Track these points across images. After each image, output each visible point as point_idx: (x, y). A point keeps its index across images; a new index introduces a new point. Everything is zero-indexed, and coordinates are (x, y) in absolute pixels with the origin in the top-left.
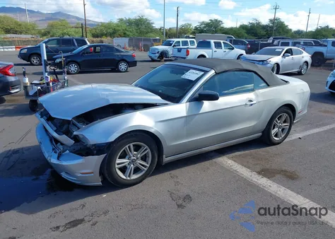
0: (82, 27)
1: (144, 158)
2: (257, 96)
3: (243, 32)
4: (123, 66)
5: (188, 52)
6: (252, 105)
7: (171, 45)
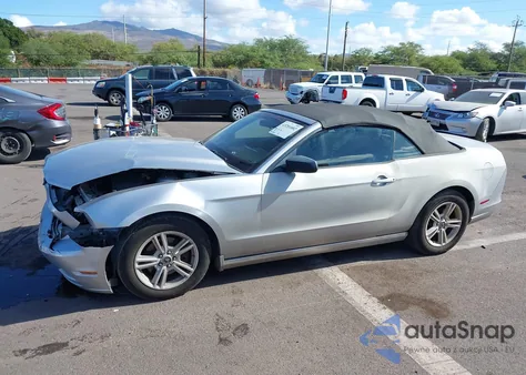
0: (199, 52)
1: (187, 257)
2: (397, 169)
3: (457, 64)
4: (238, 112)
5: (345, 94)
6: (385, 184)
7: (323, 81)
